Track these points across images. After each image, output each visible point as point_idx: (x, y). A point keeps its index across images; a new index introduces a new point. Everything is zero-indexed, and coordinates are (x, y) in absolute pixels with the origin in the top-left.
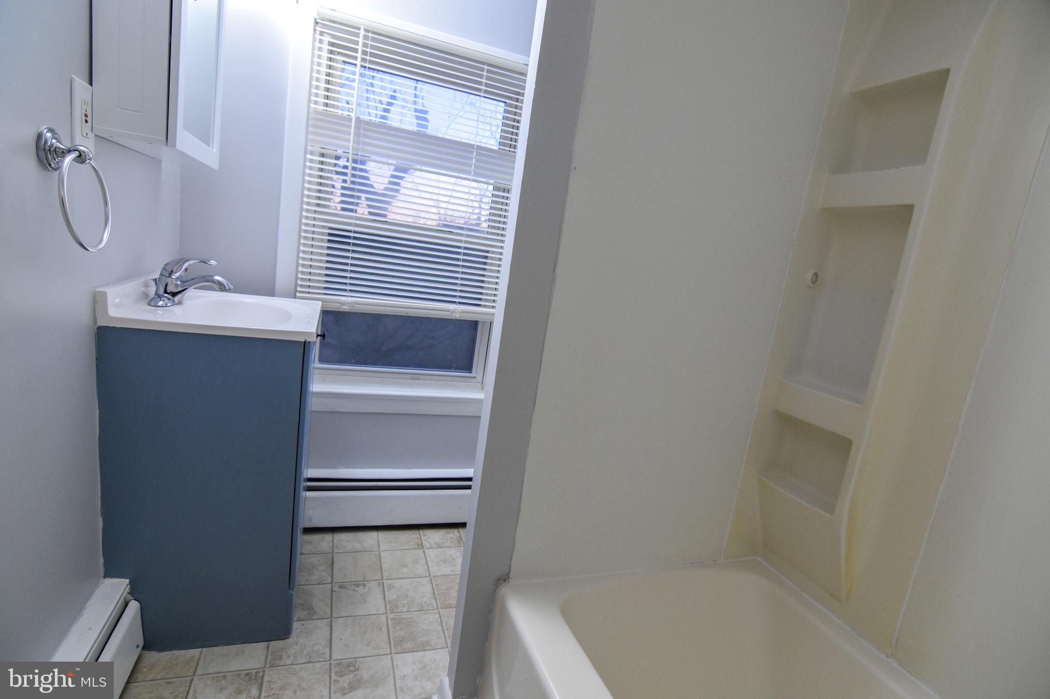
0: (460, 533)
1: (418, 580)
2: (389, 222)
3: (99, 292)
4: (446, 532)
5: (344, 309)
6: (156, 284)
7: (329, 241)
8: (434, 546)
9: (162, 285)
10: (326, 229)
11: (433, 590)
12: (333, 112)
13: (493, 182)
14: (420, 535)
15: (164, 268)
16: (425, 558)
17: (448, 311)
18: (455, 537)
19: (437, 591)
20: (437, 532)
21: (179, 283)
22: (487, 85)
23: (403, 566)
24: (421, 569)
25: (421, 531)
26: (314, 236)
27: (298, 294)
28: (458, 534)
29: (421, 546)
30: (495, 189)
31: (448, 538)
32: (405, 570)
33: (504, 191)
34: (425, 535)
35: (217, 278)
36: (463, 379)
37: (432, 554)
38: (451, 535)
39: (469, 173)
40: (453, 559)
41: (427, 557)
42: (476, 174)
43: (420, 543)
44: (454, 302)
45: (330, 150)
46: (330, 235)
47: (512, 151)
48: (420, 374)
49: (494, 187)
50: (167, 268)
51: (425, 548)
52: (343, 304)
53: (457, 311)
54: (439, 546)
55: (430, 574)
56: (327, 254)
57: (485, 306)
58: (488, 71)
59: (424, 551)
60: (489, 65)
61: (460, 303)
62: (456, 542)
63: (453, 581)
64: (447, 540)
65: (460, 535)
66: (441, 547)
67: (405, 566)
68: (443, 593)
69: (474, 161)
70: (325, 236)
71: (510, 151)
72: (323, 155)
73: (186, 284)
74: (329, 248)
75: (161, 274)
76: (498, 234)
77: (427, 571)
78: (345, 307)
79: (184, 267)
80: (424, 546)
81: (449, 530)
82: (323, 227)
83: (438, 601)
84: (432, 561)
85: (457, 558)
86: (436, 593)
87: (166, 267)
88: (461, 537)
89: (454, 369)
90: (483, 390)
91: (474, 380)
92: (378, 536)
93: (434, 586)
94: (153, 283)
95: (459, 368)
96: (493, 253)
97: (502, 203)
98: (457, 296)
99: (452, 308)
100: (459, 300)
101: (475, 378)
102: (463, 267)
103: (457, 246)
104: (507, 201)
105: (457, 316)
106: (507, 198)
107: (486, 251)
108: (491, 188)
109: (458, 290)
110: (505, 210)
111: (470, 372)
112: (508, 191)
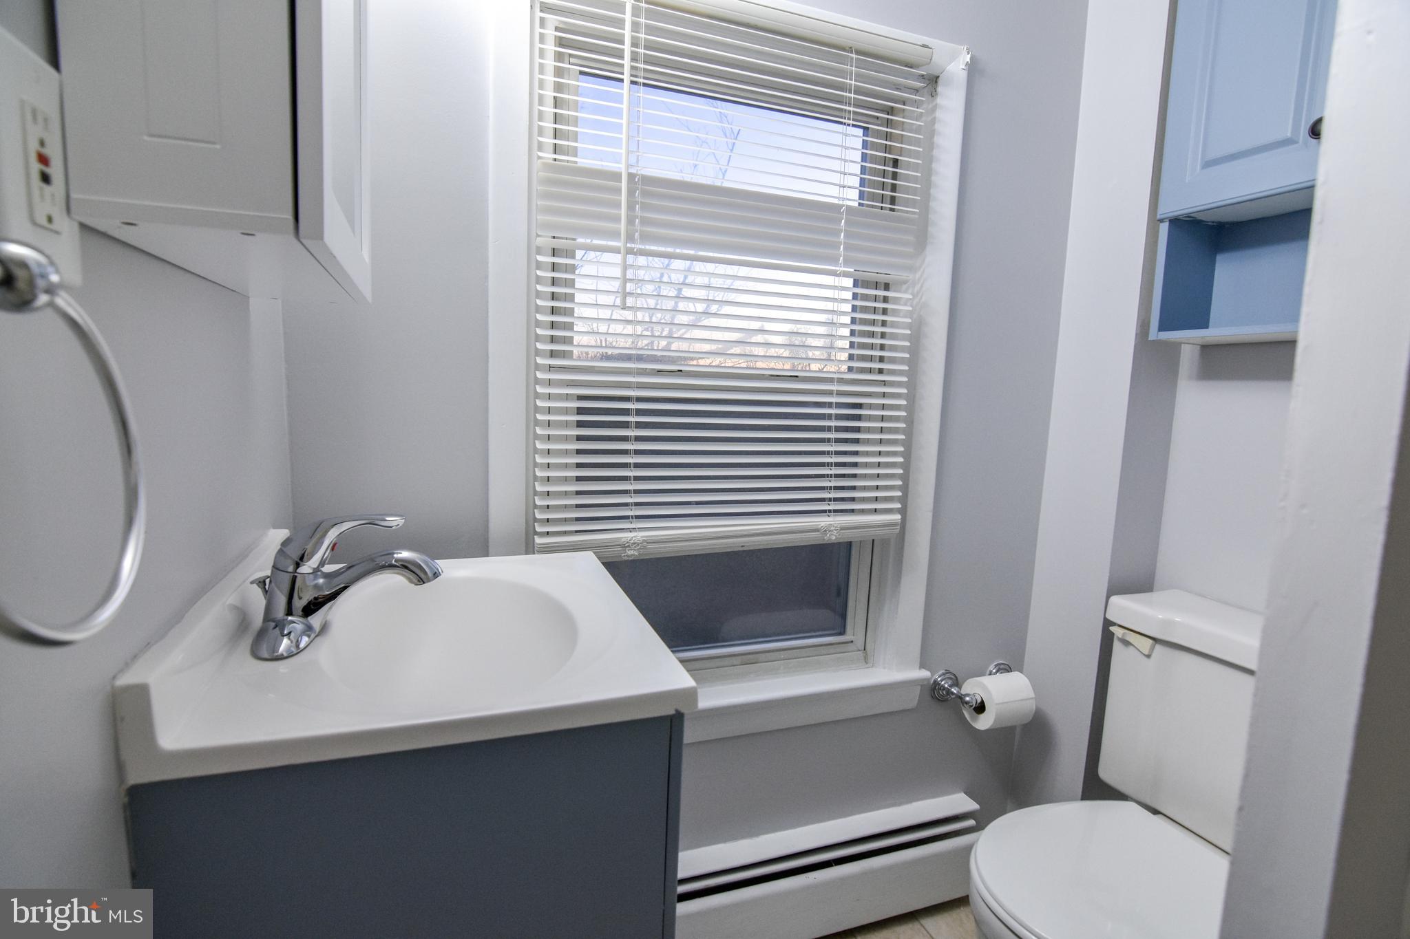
2: (686, 372)
3: (128, 689)
5: (628, 556)
6: (266, 592)
7: (580, 424)
9: (281, 592)
10: (572, 400)
12: (568, 161)
13: (852, 270)
15: (281, 552)
17: (818, 530)
21: (321, 581)
26: (552, 418)
27: (538, 540)
30: (856, 284)
33: (876, 286)
35: (404, 554)
36: (832, 649)
39: (834, 260)
44: (824, 512)
45: (567, 239)
46: (580, 411)
47: (886, 208)
49: (855, 280)
50: (288, 550)
52: (624, 546)
53: (831, 526)
56: (577, 450)
57: (862, 512)
69: (842, 237)
70: (572, 414)
71: (882, 208)
72: (554, 252)
73: (336, 580)
74: (580, 438)
75: (275, 567)
76: (870, 371)
78: (630, 553)
79: (327, 542)
82: (567, 397)
87: (285, 549)
90: (866, 662)
91: (850, 648)
94: (257, 591)
95: (823, 629)
96: (871, 407)
97: (875, 310)
98: (830, 500)
99: (823, 524)
100: (833, 506)
101: (852, 642)
102: (838, 441)
103: (825, 403)
104: (885, 305)
105: (833, 537)
106: (885, 299)
107: (859, 406)
108: (849, 282)
109: (831, 487)
110: (884, 323)
111: (842, 633)
112: (887, 287)
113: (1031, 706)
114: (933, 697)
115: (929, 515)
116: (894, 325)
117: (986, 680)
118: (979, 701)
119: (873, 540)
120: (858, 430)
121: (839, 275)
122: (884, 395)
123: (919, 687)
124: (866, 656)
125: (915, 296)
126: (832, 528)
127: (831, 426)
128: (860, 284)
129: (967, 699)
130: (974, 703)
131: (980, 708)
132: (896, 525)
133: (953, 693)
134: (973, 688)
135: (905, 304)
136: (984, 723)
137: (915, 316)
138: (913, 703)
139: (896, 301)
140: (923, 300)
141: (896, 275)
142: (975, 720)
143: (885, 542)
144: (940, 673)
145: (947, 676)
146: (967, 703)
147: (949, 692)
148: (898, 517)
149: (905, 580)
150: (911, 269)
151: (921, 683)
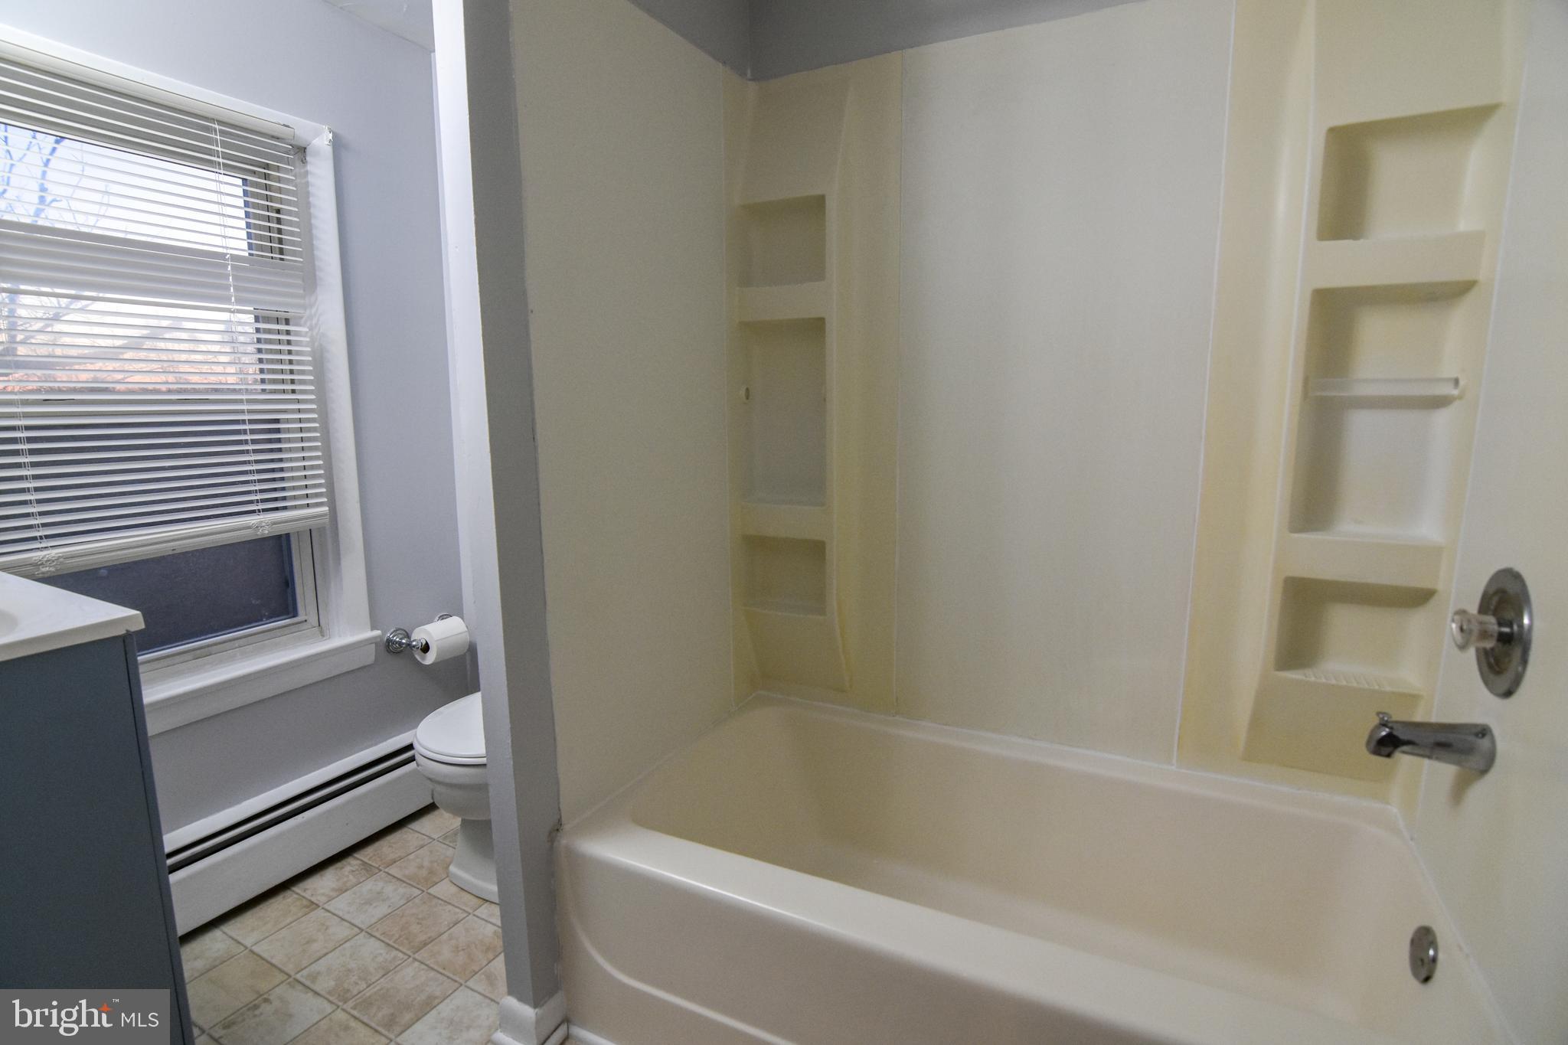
0: (358, 859)
1: (348, 945)
4: (336, 869)
5: (44, 573)
8: (334, 894)
11: (383, 941)
13: (252, 309)
14: (297, 894)
16: (334, 914)
17: (249, 528)
18: (357, 867)
19: (390, 940)
20: (321, 875)
22: (225, 156)
23: (308, 942)
24: (340, 931)
25: (295, 889)
28: (359, 862)
29: (313, 905)
30: (257, 319)
31: (347, 873)
32: (315, 946)
33: (278, 321)
34: (305, 890)
36: (286, 630)
37: (340, 905)
38: (348, 869)
39: (227, 300)
40: (379, 893)
41: (336, 912)
42: (239, 301)
43: (305, 902)
44: (253, 512)
47: (276, 258)
48: (209, 646)
49: (255, 316)
51: (321, 904)
53: (262, 523)
54: (342, 891)
55: (359, 928)
57: (295, 507)
58: (222, 133)
59: (323, 908)
60: (220, 123)
61: (264, 510)
62: (363, 872)
63: (402, 916)
64: (348, 876)
65: (362, 860)
66: (346, 891)
67: (310, 941)
68: (400, 936)
69: (231, 280)
71: (272, 258)
76: (284, 391)
77: (353, 927)
78: (45, 570)
80: (318, 902)
81: (339, 865)
83: (401, 948)
84: (349, 913)
85: (383, 888)
86: (391, 943)
88: (364, 863)
89: (267, 619)
90: (322, 633)
91: (304, 626)
92: (224, 933)
93: (382, 938)
95: (275, 615)
96: (288, 421)
97: (280, 342)
98: (257, 501)
99: (253, 522)
100: (261, 506)
101: (306, 621)
102: (255, 451)
103: (239, 420)
104: (288, 338)
105: (266, 532)
106: (288, 333)
107: (277, 421)
108: (250, 318)
109: (256, 490)
110: (290, 352)
111: (295, 615)
112: (287, 322)
113: (466, 638)
114: (389, 651)
115: (358, 506)
116: (298, 353)
117: (428, 627)
118: (424, 643)
119: (310, 530)
120: (279, 441)
121: (233, 312)
122: (299, 411)
123: (374, 645)
124: (321, 630)
125: (311, 329)
126: (263, 524)
127: (247, 440)
128: (260, 320)
129: (414, 643)
130: (420, 645)
131: (426, 648)
132: (325, 515)
133: (403, 644)
134: (419, 636)
135: (305, 336)
136: (430, 659)
137: (316, 344)
138: (371, 659)
139: (297, 334)
140: (321, 331)
141: (293, 312)
142: (424, 659)
143: (322, 530)
144: (392, 630)
145: (398, 632)
146: (414, 646)
147: (400, 644)
148: (326, 509)
149: (345, 562)
150: (304, 307)
151: (374, 641)
